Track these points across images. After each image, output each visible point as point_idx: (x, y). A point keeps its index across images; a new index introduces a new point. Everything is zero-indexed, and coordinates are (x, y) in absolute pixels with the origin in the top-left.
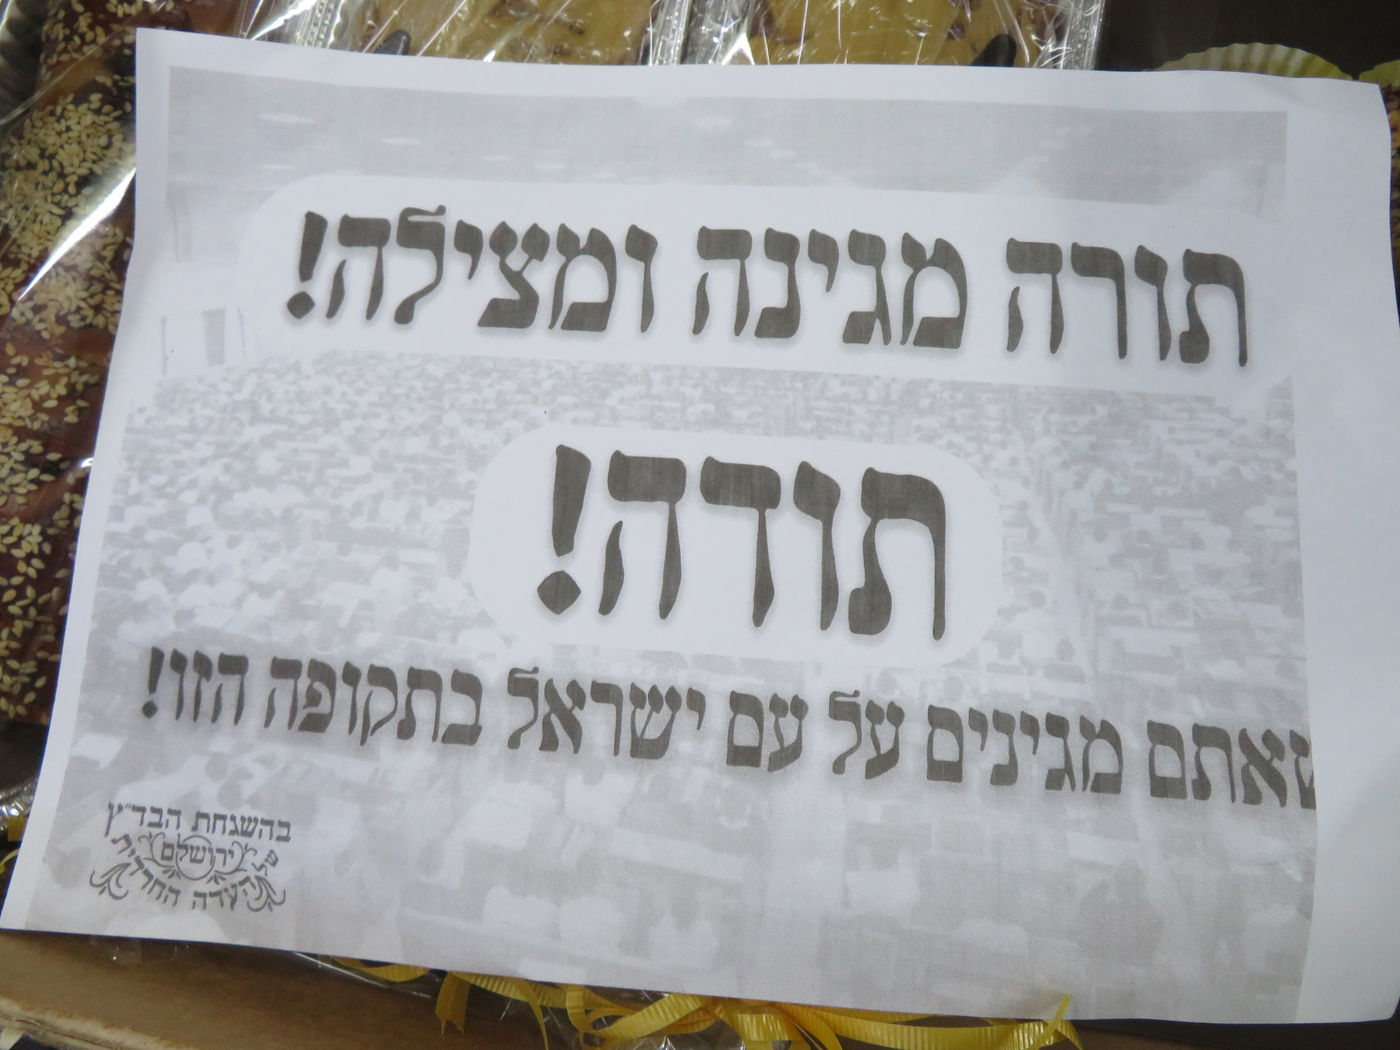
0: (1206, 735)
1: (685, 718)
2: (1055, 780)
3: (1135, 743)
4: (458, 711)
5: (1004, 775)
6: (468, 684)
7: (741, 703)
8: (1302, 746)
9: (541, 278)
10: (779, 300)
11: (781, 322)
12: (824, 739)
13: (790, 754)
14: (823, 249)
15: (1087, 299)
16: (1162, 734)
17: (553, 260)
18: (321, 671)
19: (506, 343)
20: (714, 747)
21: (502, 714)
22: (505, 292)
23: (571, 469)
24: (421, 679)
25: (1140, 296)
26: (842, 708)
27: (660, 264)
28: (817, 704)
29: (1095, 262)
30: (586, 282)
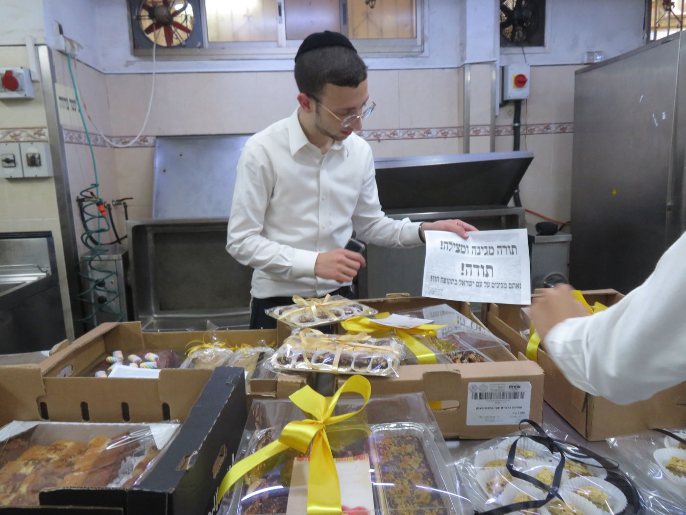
0: (513, 284)
1: (473, 283)
2: (501, 287)
3: (508, 285)
4: (455, 282)
5: (498, 287)
6: (456, 280)
7: (477, 282)
8: (520, 284)
9: (460, 248)
10: (479, 252)
11: (479, 254)
12: (484, 285)
13: (481, 286)
14: (482, 248)
15: (504, 250)
16: (510, 284)
17: (461, 247)
18: (445, 279)
19: (457, 254)
20: (475, 285)
21: (459, 283)
22: (457, 249)
23: (463, 265)
24: (453, 280)
25: (508, 250)
26: (485, 283)
27: (469, 248)
28: (483, 283)
29: (504, 247)
30: (463, 249)
